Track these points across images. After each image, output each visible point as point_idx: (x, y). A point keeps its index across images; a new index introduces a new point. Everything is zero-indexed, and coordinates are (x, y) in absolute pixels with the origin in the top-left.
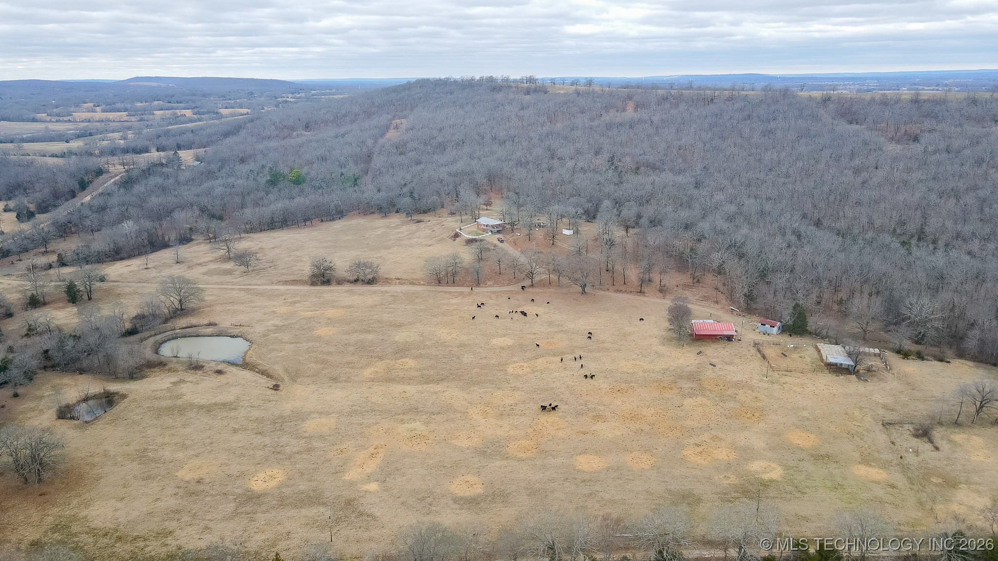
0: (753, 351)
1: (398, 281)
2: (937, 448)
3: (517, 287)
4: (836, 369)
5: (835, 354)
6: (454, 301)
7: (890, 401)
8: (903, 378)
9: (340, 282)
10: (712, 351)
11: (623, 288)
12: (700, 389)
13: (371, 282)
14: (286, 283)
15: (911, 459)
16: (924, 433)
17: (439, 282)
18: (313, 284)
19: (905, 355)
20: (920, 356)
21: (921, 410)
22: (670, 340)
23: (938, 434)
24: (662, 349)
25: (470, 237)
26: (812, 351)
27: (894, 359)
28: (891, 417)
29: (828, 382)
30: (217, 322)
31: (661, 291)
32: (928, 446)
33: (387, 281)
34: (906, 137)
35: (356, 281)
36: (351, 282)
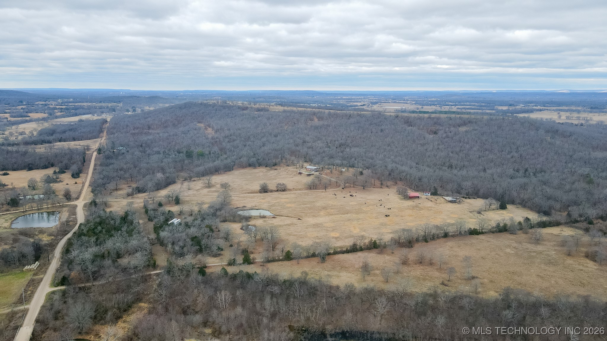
0: (427, 200)
1: (294, 190)
2: (484, 215)
3: (340, 188)
4: (451, 202)
5: (450, 199)
6: (322, 194)
7: (468, 208)
8: (467, 203)
9: (271, 191)
10: (416, 201)
11: (374, 187)
12: (421, 209)
13: (283, 191)
14: (248, 193)
15: (479, 217)
16: (479, 213)
17: (310, 189)
18: (260, 192)
19: (466, 198)
20: (469, 198)
21: (477, 209)
22: (402, 199)
23: (482, 213)
24: (402, 201)
25: (308, 173)
26: (442, 199)
27: (464, 199)
28: (470, 211)
29: (450, 205)
30: (246, 206)
31: (387, 187)
32: (481, 215)
33: (290, 190)
34: (431, 132)
35: (277, 191)
36: (276, 191)
